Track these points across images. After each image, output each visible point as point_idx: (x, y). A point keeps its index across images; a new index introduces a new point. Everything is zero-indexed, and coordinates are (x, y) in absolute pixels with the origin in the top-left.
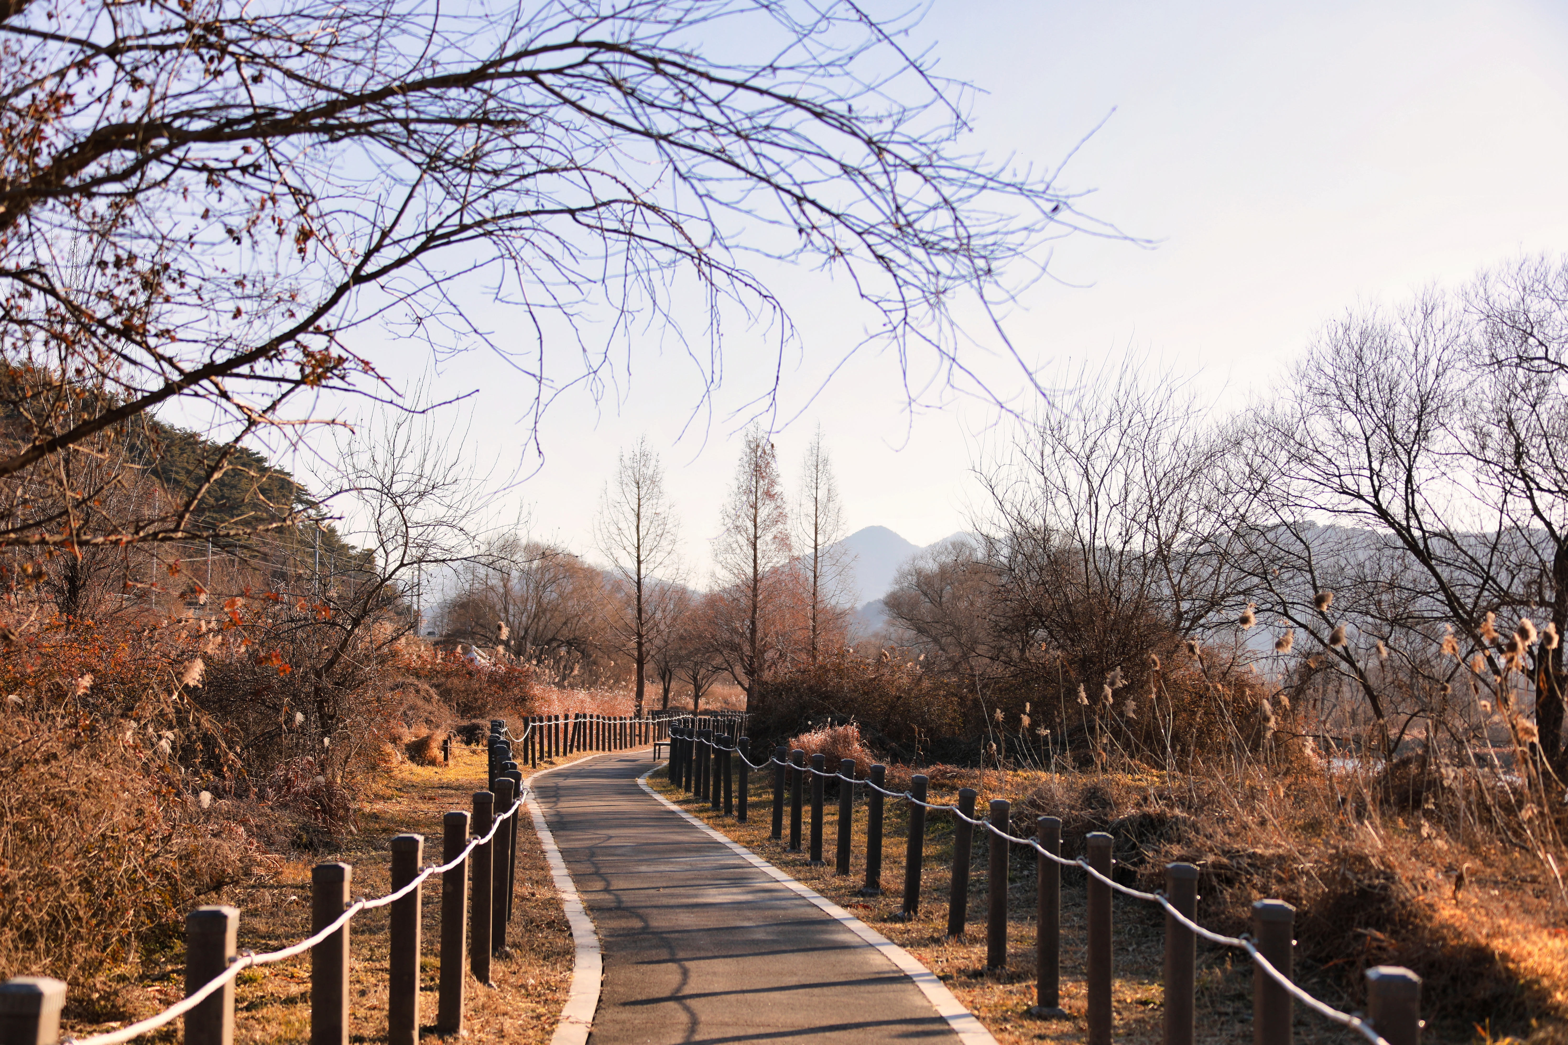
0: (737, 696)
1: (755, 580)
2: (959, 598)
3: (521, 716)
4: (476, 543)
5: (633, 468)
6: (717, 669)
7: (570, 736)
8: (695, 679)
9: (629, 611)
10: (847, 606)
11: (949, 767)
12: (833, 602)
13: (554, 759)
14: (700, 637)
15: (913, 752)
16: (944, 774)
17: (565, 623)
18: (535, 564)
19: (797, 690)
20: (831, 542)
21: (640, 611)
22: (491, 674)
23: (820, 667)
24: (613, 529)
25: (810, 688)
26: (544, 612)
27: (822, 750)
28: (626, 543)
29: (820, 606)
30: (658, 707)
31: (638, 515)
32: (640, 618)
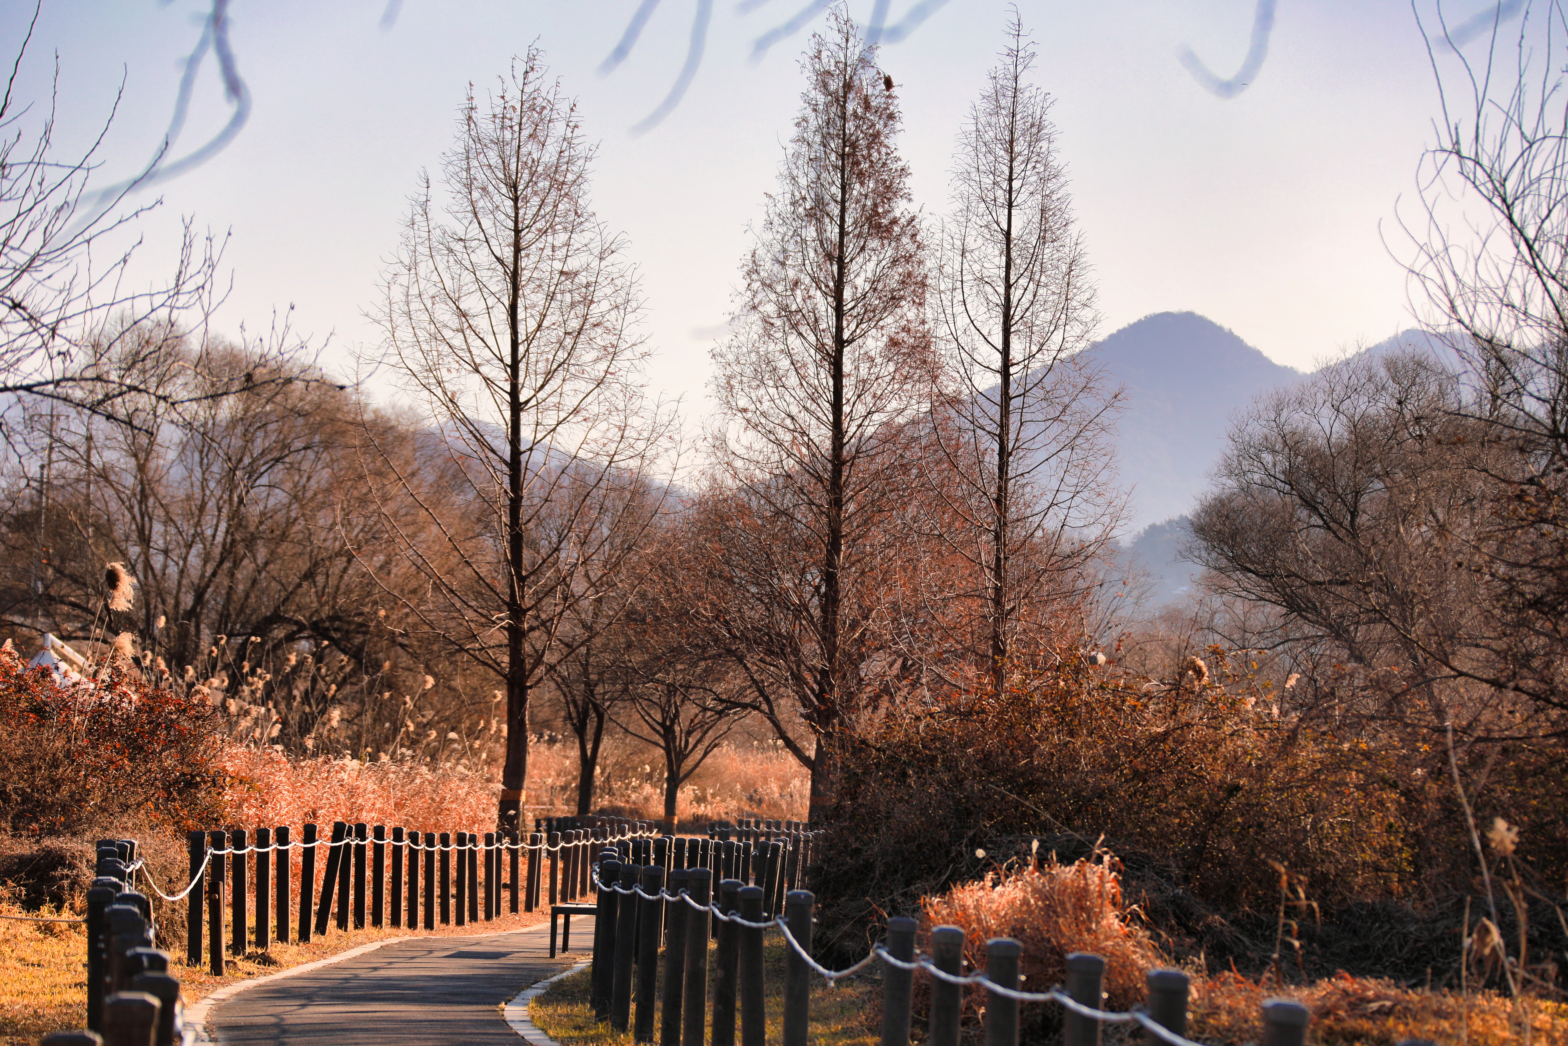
0: (784, 783)
1: (837, 459)
2: (1405, 515)
3: (181, 831)
4: (59, 344)
5: (500, 143)
6: (729, 704)
7: (318, 886)
8: (668, 733)
9: (488, 541)
10: (1093, 533)
11: (1372, 986)
12: (1051, 524)
13: (274, 949)
14: (681, 615)
15: (1269, 940)
16: (1357, 1003)
17: (309, 576)
18: (228, 407)
19: (950, 765)
20: (1046, 358)
21: (517, 542)
22: (99, 713)
23: (1015, 701)
24: (445, 314)
25: (986, 759)
26: (251, 542)
27: (1017, 931)
28: (481, 353)
29: (1016, 534)
30: (563, 809)
31: (515, 277)
32: (516, 560)
